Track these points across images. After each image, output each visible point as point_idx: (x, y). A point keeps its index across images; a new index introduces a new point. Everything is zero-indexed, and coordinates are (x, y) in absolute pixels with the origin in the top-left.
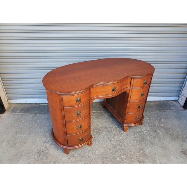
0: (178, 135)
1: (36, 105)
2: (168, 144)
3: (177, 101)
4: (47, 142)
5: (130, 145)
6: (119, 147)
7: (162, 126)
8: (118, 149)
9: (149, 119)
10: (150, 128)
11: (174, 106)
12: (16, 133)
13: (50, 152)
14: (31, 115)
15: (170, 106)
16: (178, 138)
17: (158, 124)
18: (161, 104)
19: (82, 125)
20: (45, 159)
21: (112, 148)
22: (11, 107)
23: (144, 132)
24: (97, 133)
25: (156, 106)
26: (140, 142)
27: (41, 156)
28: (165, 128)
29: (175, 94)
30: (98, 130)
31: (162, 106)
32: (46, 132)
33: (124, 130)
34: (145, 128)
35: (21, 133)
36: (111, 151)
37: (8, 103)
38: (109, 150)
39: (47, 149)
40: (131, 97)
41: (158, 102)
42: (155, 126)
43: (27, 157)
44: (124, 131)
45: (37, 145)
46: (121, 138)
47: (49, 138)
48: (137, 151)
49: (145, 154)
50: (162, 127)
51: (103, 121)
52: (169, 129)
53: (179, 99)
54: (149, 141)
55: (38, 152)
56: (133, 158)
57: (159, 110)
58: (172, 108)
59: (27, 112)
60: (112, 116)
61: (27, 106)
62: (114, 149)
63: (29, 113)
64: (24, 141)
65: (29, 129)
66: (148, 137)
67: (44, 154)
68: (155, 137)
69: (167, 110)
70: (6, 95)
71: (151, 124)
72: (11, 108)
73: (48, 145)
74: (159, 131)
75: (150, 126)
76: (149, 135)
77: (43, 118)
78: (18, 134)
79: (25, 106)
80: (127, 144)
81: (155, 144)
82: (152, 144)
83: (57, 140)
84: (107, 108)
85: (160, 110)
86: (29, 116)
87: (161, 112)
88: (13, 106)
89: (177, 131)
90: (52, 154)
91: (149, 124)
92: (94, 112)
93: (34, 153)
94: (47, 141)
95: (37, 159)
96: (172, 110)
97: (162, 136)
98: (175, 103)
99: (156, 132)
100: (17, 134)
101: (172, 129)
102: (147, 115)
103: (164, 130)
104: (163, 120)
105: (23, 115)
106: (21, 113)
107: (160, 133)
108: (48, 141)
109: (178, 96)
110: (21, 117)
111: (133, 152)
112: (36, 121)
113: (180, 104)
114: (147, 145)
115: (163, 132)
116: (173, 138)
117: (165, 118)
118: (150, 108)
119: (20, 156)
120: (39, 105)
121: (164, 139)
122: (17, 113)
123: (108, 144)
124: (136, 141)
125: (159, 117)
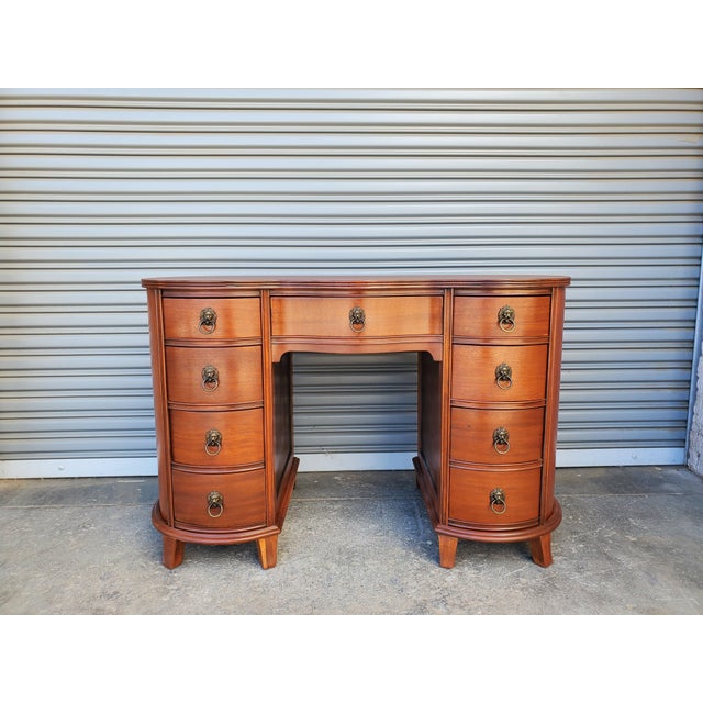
1: (97, 484)
2: (670, 598)
3: (685, 466)
4: (109, 597)
5: (491, 602)
7: (634, 539)
9: (571, 517)
10: (582, 546)
11: (669, 480)
14: (67, 512)
15: (661, 481)
17: (614, 533)
18: (616, 476)
24: (339, 563)
25: (596, 481)
26: (540, 591)
28: (649, 548)
30: (349, 555)
31: (624, 480)
41: (602, 471)
42: (600, 539)
46: (448, 579)
50: (634, 542)
51: (372, 526)
52: (667, 550)
53: (688, 456)
54: (582, 590)
57: (612, 491)
58: (666, 486)
59: (52, 503)
61: (63, 484)
63: (62, 505)
65: (42, 552)
66: (577, 576)
68: (608, 576)
69: (647, 492)
71: (581, 534)
74: (621, 557)
75: (581, 541)
76: (579, 569)
77: (115, 517)
80: (480, 600)
81: (610, 601)
82: (599, 599)
85: (617, 493)
86: (58, 514)
87: (621, 499)
92: (336, 502)
94: (112, 592)
96: (669, 492)
97: (639, 574)
98: (674, 472)
99: (609, 559)
101: (681, 551)
103: (644, 554)
104: (635, 522)
105: (34, 512)
106: (28, 504)
107: (628, 562)
108: (116, 593)
109: (682, 442)
110: (22, 518)
112: (82, 527)
113: (698, 476)
114: (574, 603)
115: (643, 559)
116: (693, 580)
117: (642, 516)
118: (573, 486)
120: (109, 483)
121: (652, 584)
122: (12, 504)
123: (388, 600)
124: (522, 589)
125: (617, 511)
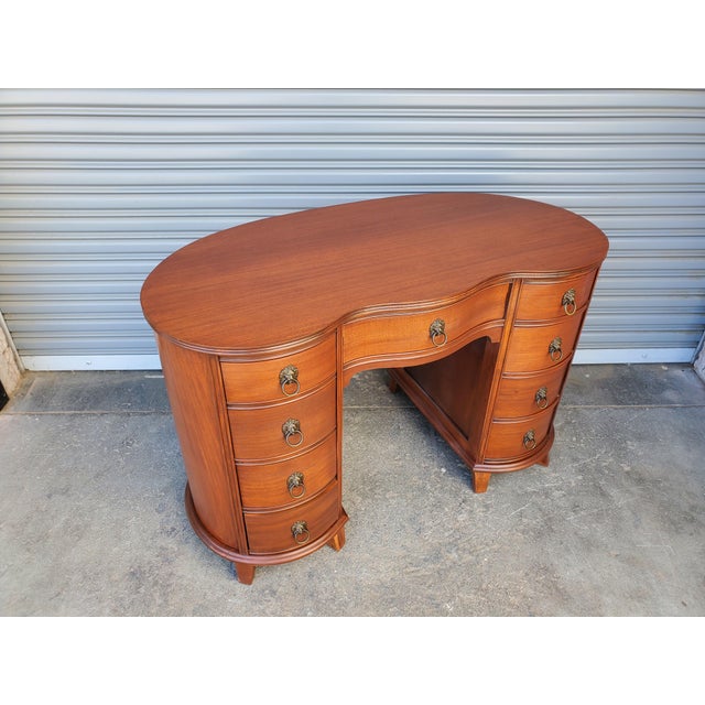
0: (693, 508)
1: (126, 380)
2: (649, 545)
3: (689, 366)
4: (169, 534)
5: (496, 546)
6: (454, 556)
7: (627, 469)
8: (448, 563)
9: (574, 439)
10: (580, 477)
11: (676, 385)
12: (47, 493)
13: (180, 573)
14: (107, 421)
15: (661, 387)
16: (692, 520)
17: (611, 460)
18: (623, 378)
19: (307, 474)
20: (159, 601)
21: (425, 560)
22: (28, 386)
23: (557, 494)
24: (365, 497)
25: (603, 384)
26: (539, 534)
27: (142, 590)
28: (640, 481)
29: (683, 336)
30: (372, 485)
31: (630, 385)
32: (166, 490)
33: (473, 486)
34: (557, 477)
35: (65, 492)
36: (423, 572)
37: (19, 368)
38: (413, 569)
39: (168, 561)
40: (508, 360)
41: (611, 369)
42: (599, 470)
43: (90, 592)
44: (474, 491)
45: (128, 543)
46: (461, 518)
47: (176, 515)
48: (527, 574)
49: (557, 588)
50: (627, 473)
51: (392, 447)
52: (656, 482)
53: (697, 358)
54: (575, 533)
55: (133, 574)
56: (510, 605)
57: (617, 402)
58: (669, 395)
59: (91, 407)
60: (426, 426)
61: (94, 381)
62: (431, 566)
63: (101, 411)
64: (77, 528)
65: (97, 476)
66: (572, 517)
67: (156, 583)
68: (599, 517)
69: (649, 401)
70: (7, 338)
71: (582, 462)
72: (31, 390)
73: (171, 543)
74: (614, 492)
75: (581, 471)
76: (575, 508)
77: (153, 430)
78: (53, 499)
79: (85, 382)
80: (487, 545)
81: (598, 547)
82: (588, 544)
83: (204, 527)
84: (405, 394)
85: (620, 403)
86: (100, 425)
87: (622, 412)
88: (37, 380)
89: (688, 493)
90: (185, 582)
91: (575, 460)
92: (357, 411)
93: (116, 576)
94: (169, 528)
95: (127, 602)
96: (669, 402)
97: (627, 514)
98: (678, 372)
99: (603, 494)
100: (49, 496)
101: (667, 484)
102: (568, 423)
103: (634, 489)
104: (632, 445)
105: (77, 421)
106: (69, 409)
107: (620, 499)
108: (173, 529)
109: (695, 344)
110: (69, 429)
111: (510, 578)
112: (126, 443)
113: (700, 379)
114: (567, 549)
115: (632, 493)
116: (673, 523)
117: (640, 438)
118: (580, 393)
119: (62, 589)
120: (138, 377)
121: (636, 527)
122: (54, 409)
123: (408, 544)
124: (523, 532)
125: (617, 431)
